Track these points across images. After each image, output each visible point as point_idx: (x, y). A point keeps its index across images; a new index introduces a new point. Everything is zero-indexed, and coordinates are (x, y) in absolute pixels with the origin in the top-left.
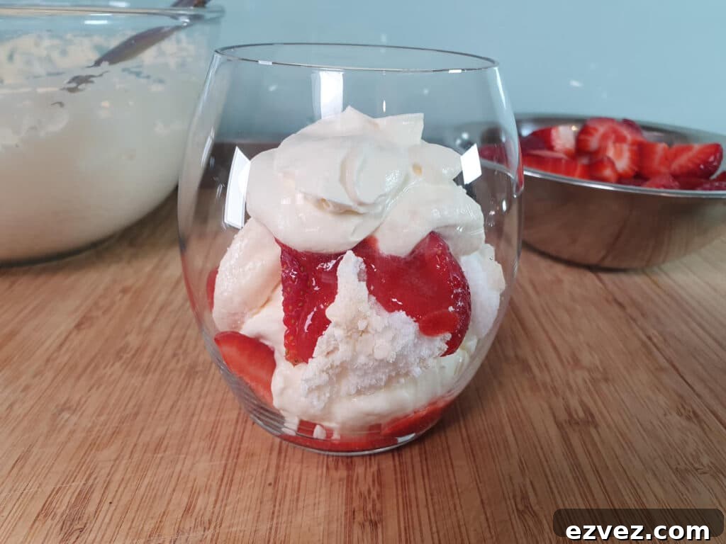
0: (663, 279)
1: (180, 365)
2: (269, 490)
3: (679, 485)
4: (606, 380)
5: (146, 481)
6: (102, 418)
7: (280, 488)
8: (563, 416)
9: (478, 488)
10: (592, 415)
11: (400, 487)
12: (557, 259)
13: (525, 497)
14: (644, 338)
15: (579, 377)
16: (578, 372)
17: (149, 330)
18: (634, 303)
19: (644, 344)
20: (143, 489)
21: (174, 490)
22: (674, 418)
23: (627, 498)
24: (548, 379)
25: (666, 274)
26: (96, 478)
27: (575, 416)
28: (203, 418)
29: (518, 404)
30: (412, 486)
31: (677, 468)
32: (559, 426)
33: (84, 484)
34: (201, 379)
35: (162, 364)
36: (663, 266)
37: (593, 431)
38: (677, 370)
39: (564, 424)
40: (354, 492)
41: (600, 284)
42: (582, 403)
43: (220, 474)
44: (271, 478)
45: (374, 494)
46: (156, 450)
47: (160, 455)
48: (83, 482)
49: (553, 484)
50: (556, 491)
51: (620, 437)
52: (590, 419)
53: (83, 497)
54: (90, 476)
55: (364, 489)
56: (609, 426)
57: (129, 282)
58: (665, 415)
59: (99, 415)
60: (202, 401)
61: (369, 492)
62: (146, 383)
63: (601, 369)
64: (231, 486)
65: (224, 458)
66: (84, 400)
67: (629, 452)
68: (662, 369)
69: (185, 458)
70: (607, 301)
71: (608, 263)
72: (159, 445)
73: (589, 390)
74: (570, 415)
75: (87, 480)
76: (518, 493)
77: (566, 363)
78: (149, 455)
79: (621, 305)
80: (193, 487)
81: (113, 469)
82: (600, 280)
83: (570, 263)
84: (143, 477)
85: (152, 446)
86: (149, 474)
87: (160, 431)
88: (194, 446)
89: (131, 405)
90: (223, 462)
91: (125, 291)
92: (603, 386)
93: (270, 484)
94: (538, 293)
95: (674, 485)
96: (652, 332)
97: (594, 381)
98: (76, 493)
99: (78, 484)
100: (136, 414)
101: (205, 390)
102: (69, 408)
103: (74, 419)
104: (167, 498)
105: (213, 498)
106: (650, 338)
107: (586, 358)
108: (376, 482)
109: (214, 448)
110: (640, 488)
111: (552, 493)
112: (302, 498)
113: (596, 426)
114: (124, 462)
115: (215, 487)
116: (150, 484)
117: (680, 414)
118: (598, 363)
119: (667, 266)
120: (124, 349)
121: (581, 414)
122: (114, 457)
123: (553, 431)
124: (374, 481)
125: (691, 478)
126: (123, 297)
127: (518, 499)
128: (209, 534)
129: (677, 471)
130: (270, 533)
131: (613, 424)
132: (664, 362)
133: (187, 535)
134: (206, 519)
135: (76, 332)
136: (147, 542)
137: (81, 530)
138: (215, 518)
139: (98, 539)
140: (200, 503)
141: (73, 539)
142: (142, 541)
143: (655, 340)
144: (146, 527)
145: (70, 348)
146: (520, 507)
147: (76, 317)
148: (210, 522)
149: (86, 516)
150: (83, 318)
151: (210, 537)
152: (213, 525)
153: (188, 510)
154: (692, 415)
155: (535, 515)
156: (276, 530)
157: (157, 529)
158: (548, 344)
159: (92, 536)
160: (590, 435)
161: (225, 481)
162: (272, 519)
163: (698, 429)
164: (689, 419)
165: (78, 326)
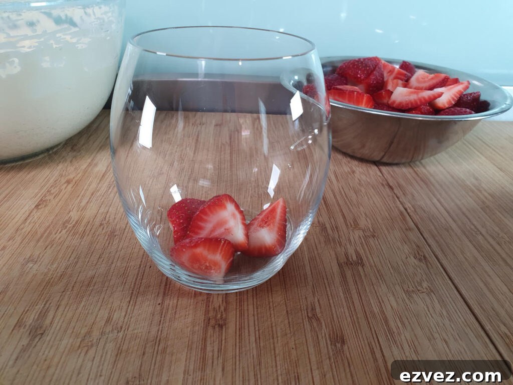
0: (421, 170)
1: (104, 231)
2: (159, 308)
3: (407, 300)
4: (374, 236)
5: (83, 303)
6: (55, 266)
7: (165, 307)
8: (343, 259)
9: (286, 304)
10: (361, 259)
11: (238, 304)
12: (353, 157)
13: (313, 309)
14: (403, 209)
15: (356, 235)
16: (356, 231)
17: (84, 208)
18: (400, 186)
19: (401, 213)
20: (80, 309)
21: (100, 309)
22: (412, 260)
23: (374, 308)
24: (336, 236)
25: (424, 167)
26: (50, 303)
27: (351, 260)
28: (119, 264)
29: (316, 252)
30: (246, 303)
31: (407, 290)
32: (340, 265)
33: (43, 307)
34: (118, 240)
35: (93, 231)
36: (423, 161)
37: (360, 268)
38: (419, 230)
39: (343, 264)
40: (210, 307)
41: (379, 174)
42: (357, 252)
43: (128, 299)
44: (160, 301)
45: (222, 308)
46: (88, 285)
47: (91, 288)
48: (43, 306)
49: (331, 301)
50: (332, 305)
51: (376, 272)
52: (360, 262)
53: (43, 314)
54: (46, 302)
55: (217, 306)
56: (371, 266)
57: (71, 177)
58: (407, 258)
59: (52, 264)
60: (118, 253)
61: (220, 307)
62: (82, 243)
63: (372, 230)
64: (135, 306)
65: (131, 289)
66: (41, 256)
67: (380, 281)
68: (410, 229)
69: (107, 290)
70: (383, 185)
71: (385, 160)
72: (90, 282)
73: (362, 244)
74: (347, 259)
75: (45, 305)
76: (309, 305)
77: (350, 226)
78: (84, 288)
79: (391, 188)
80: (111, 307)
81: (61, 298)
82: (380, 170)
83: (362, 160)
84: (80, 302)
85: (86, 283)
86: (84, 300)
87: (91, 273)
88: (112, 283)
89: (72, 258)
90: (131, 292)
91: (68, 182)
92: (371, 241)
93: (159, 304)
94: (338, 180)
95: (403, 300)
96: (408, 205)
97: (366, 237)
98: (39, 312)
99: (39, 307)
100: (77, 263)
101: (120, 247)
102: (32, 260)
103: (36, 267)
104: (95, 314)
105: (123, 314)
106: (406, 209)
107: (363, 223)
108: (224, 302)
109: (125, 283)
110: (383, 302)
111: (330, 306)
112: (178, 312)
113: (363, 266)
114: (68, 293)
115: (125, 308)
116: (84, 306)
117: (415, 258)
118: (370, 226)
119: (426, 161)
120: (68, 221)
121: (355, 258)
122: (62, 290)
123: (336, 268)
124: (223, 301)
125: (414, 296)
126: (67, 186)
127: (309, 310)
128: (121, 334)
129: (407, 292)
130: (158, 333)
131: (373, 264)
132: (412, 224)
133: (107, 336)
134: (119, 326)
135: (35, 210)
136: (83, 340)
137: (42, 334)
138: (124, 325)
139: (52, 340)
140: (116, 316)
141: (37, 339)
142: (80, 340)
143: (409, 211)
144: (82, 332)
145: (32, 221)
146: (310, 315)
147: (36, 201)
148: (121, 328)
149: (45, 326)
150: (41, 200)
151: (121, 336)
152: (123, 329)
153: (108, 320)
154: (422, 258)
155: (318, 320)
156: (161, 331)
157: (89, 333)
158: (340, 214)
159: (48, 338)
160: (358, 271)
161: (131, 303)
162: (160, 325)
163: (424, 266)
164: (420, 260)
165: (37, 206)
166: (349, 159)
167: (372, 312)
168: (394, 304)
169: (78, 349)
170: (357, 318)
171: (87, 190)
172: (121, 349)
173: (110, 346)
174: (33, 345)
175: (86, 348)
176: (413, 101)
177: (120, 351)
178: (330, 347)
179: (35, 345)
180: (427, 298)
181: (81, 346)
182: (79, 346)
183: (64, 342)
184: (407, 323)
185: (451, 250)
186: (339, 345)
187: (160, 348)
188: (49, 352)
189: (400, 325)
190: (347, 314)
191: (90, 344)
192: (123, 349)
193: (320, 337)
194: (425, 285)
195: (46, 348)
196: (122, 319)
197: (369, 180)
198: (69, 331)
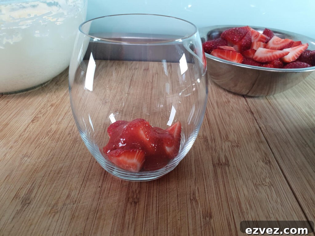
0: (273, 101)
1: (70, 138)
2: (99, 189)
3: (255, 191)
4: (237, 146)
6: (40, 160)
7: (103, 189)
8: (216, 161)
9: (177, 189)
10: (228, 161)
11: (147, 189)
12: (229, 92)
13: (194, 194)
14: (258, 128)
15: (226, 145)
16: (227, 143)
17: (60, 123)
18: (258, 111)
19: (257, 131)
20: (52, 188)
21: (64, 189)
22: (261, 163)
23: (233, 195)
24: (214, 145)
26: (35, 184)
27: (221, 162)
28: (78, 160)
29: (199, 156)
30: (152, 189)
31: (256, 183)
32: (214, 165)
33: (31, 186)
34: (78, 144)
35: (64, 138)
36: (275, 95)
37: (227, 168)
38: (268, 143)
39: (216, 164)
40: (130, 190)
41: (246, 103)
42: (226, 156)
43: (81, 183)
44: (100, 185)
45: (137, 192)
46: (58, 173)
47: (60, 175)
48: (31, 185)
49: (206, 190)
50: (206, 192)
51: (237, 170)
52: (227, 163)
53: (30, 191)
54: (33, 183)
55: (134, 190)
56: (234, 166)
57: (54, 102)
58: (258, 162)
59: (38, 158)
60: (78, 153)
61: (136, 190)
62: (57, 146)
63: (237, 142)
64: (85, 187)
65: (84, 176)
66: (32, 153)
67: (239, 177)
68: (262, 142)
69: (69, 176)
70: (247, 111)
71: (249, 94)
73: (229, 151)
74: (219, 160)
75: (32, 185)
76: (192, 192)
77: (223, 139)
78: (56, 175)
79: (252, 113)
80: (71, 188)
81: (42, 181)
82: (246, 101)
83: (235, 94)
84: (53, 184)
85: (57, 171)
86: (55, 182)
87: (60, 165)
88: (73, 171)
89: (50, 155)
90: (83, 178)
91: (52, 105)
92: (236, 149)
93: (99, 187)
94: (218, 107)
95: (253, 190)
96: (262, 125)
97: (233, 146)
98: (28, 189)
99: (29, 186)
100: (53, 158)
101: (79, 148)
102: (27, 156)
103: (29, 160)
104: (61, 192)
105: (78, 192)
106: (260, 128)
107: (232, 137)
108: (139, 188)
109: (80, 172)
110: (239, 191)
111: (205, 192)
112: (110, 193)
113: (229, 166)
114: (46, 178)
115: (79, 188)
116: (55, 186)
117: (263, 161)
118: (236, 139)
120: (49, 131)
121: (224, 161)
122: (43, 176)
123: (211, 167)
124: (138, 186)
125: (260, 187)
126: (51, 108)
127: (191, 195)
128: (75, 206)
129: (255, 185)
130: (97, 206)
131: (235, 166)
132: (263, 139)
133: (67, 206)
134: (74, 200)
135: (31, 123)
136: (53, 208)
137: (29, 203)
138: (78, 200)
139: (35, 207)
140: (73, 194)
141: (26, 207)
142: (50, 208)
143: (262, 129)
144: (52, 203)
145: (29, 131)
146: (192, 198)
147: (32, 117)
148: (76, 201)
149: (31, 198)
150: (35, 117)
152: (76, 203)
153: (68, 196)
154: (268, 162)
155: (196, 201)
156: (99, 205)
157: (56, 204)
158: (217, 130)
159: (33, 206)
160: (225, 170)
161: (83, 185)
162: (99, 200)
163: (269, 168)
164: (266, 163)
165: (32, 121)
166: (227, 93)
167: (231, 197)
168: (246, 193)
169: (49, 214)
170: (221, 201)
171: (63, 111)
172: (74, 215)
173: (68, 213)
174: (23, 210)
175: (54, 213)
176: (269, 57)
177: (73, 216)
178: (202, 220)
179: (25, 210)
180: (268, 189)
182: (50, 212)
183: (41, 209)
184: (253, 206)
185: (287, 157)
186: (208, 219)
187: (97, 216)
188: (32, 215)
189: (248, 207)
190: (215, 199)
191: (56, 211)
192: (76, 215)
193: (196, 213)
194: (268, 180)
195: (31, 212)
196: (76, 196)
197: (238, 108)
198: (45, 203)
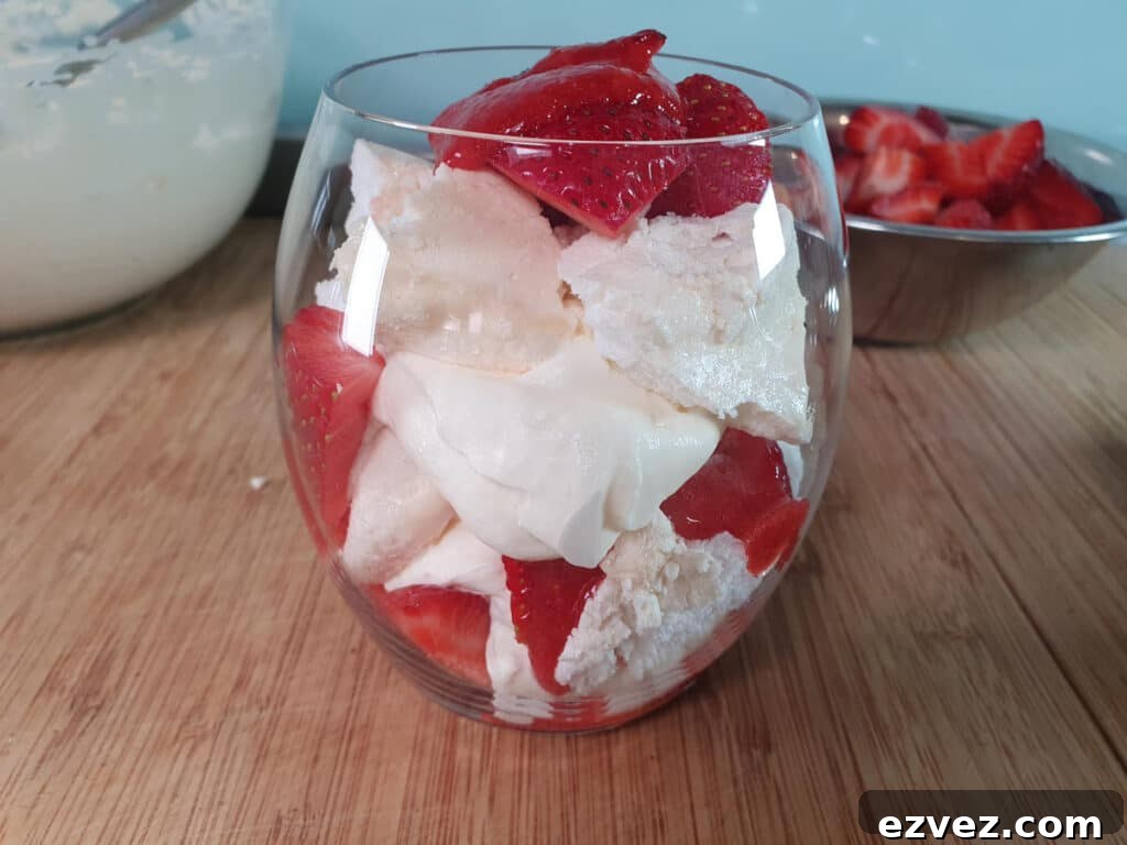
0: (964, 359)
2: (352, 659)
4: (848, 509)
5: (185, 646)
6: (128, 561)
7: (366, 656)
14: (917, 448)
17: (197, 436)
18: (913, 394)
19: (914, 457)
20: (180, 656)
21: (223, 658)
22: (937, 565)
25: (971, 351)
26: (118, 641)
31: (921, 633)
33: (103, 650)
36: (968, 338)
37: (814, 581)
38: (954, 496)
41: (867, 366)
42: (807, 542)
43: (285, 637)
44: (355, 642)
46: (200, 604)
47: (205, 611)
48: (101, 646)
51: (852, 591)
52: (813, 564)
53: (101, 667)
54: (110, 639)
56: (838, 575)
57: (171, 364)
58: (922, 559)
59: (125, 555)
60: (267, 536)
63: (843, 493)
64: (299, 653)
65: (294, 615)
66: (102, 535)
67: (859, 610)
68: (932, 494)
69: (240, 615)
70: (872, 391)
71: (881, 335)
72: (204, 597)
73: (819, 524)
75: (107, 644)
78: (191, 610)
79: (892, 398)
80: (248, 654)
81: (142, 630)
82: (868, 358)
84: (181, 641)
85: (195, 600)
86: (190, 635)
87: (207, 578)
88: (252, 599)
89: (167, 544)
90: (291, 621)
91: (165, 377)
92: (842, 517)
93: (353, 650)
95: (911, 654)
96: (930, 438)
97: (829, 510)
99: (94, 648)
100: (175, 555)
101: (272, 521)
102: (82, 547)
103: (89, 561)
104: (212, 668)
105: (273, 670)
106: (924, 448)
109: (281, 601)
113: (820, 575)
114: (157, 620)
115: (277, 654)
116: (189, 650)
117: (943, 557)
119: (973, 338)
120: (161, 462)
121: (802, 557)
122: (143, 612)
125: (938, 645)
126: (160, 385)
128: (266, 715)
130: (348, 714)
131: (844, 571)
132: (936, 482)
133: (236, 716)
134: (263, 696)
135: (93, 438)
136: (186, 723)
137: (99, 708)
138: (275, 694)
139: (120, 721)
140: (257, 675)
141: (87, 719)
142: (178, 722)
143: (931, 450)
144: (184, 706)
145: (85, 462)
147: (95, 417)
148: (268, 699)
149: (104, 691)
150: (104, 418)
151: (266, 720)
152: (272, 703)
153: (240, 684)
154: (959, 558)
156: (357, 711)
157: (199, 708)
159: (112, 715)
160: (810, 588)
161: (293, 645)
162: (353, 695)
163: (963, 579)
164: (954, 564)
165: (96, 429)
167: (838, 681)
168: (890, 663)
169: (174, 743)
170: (803, 693)
171: (204, 394)
172: (266, 747)
173: (243, 739)
174: (79, 730)
175: (191, 742)
177: (263, 752)
178: (736, 756)
179: (83, 732)
180: (967, 651)
181: (181, 738)
182: (177, 737)
183: (145, 727)
185: (1028, 543)
186: (757, 753)
187: (352, 750)
188: (112, 747)
189: (901, 711)
191: (199, 733)
192: (271, 747)
193: (715, 735)
195: (106, 738)
196: (269, 682)
198: (156, 704)
